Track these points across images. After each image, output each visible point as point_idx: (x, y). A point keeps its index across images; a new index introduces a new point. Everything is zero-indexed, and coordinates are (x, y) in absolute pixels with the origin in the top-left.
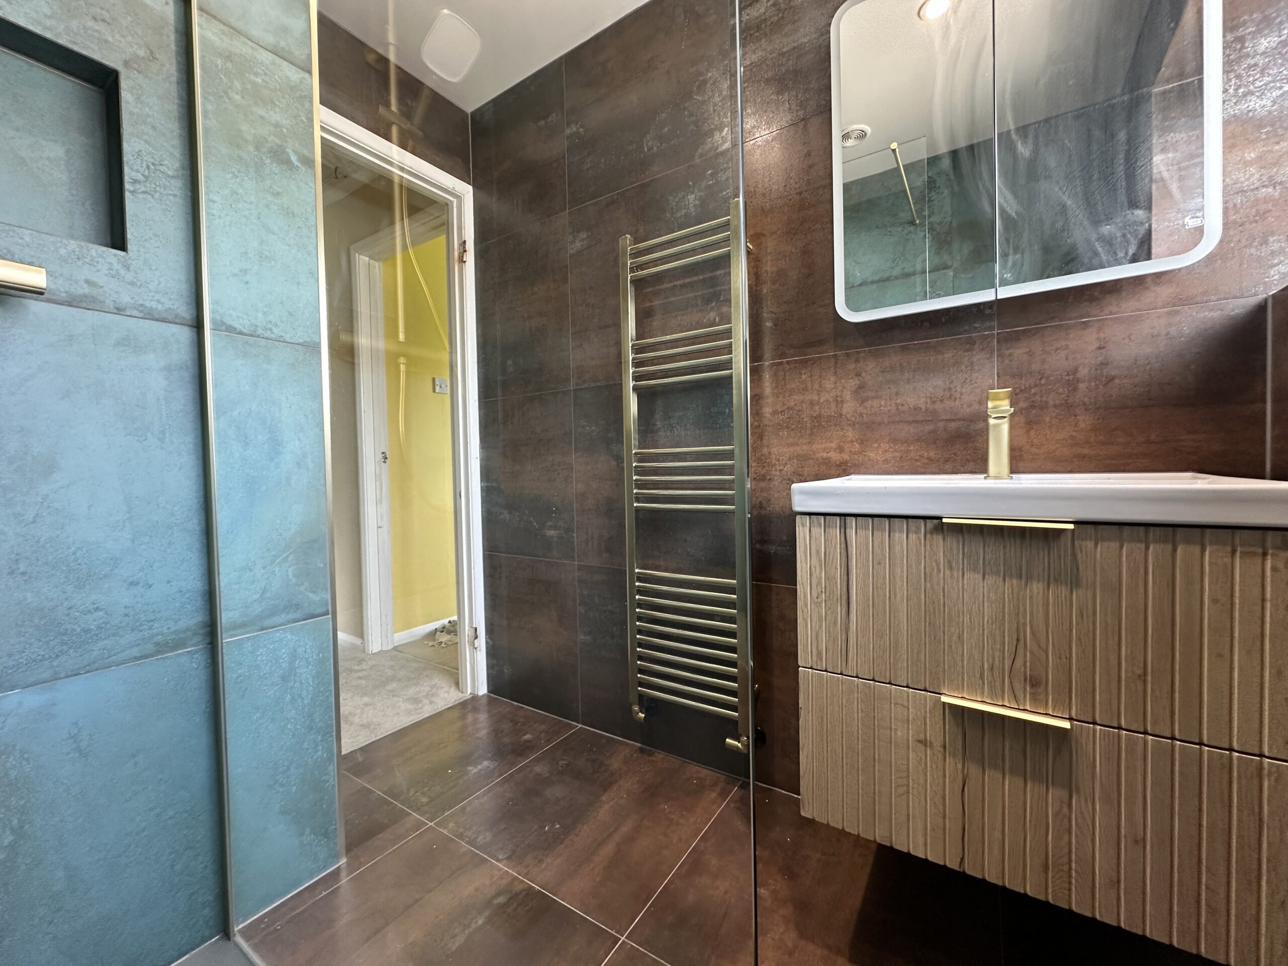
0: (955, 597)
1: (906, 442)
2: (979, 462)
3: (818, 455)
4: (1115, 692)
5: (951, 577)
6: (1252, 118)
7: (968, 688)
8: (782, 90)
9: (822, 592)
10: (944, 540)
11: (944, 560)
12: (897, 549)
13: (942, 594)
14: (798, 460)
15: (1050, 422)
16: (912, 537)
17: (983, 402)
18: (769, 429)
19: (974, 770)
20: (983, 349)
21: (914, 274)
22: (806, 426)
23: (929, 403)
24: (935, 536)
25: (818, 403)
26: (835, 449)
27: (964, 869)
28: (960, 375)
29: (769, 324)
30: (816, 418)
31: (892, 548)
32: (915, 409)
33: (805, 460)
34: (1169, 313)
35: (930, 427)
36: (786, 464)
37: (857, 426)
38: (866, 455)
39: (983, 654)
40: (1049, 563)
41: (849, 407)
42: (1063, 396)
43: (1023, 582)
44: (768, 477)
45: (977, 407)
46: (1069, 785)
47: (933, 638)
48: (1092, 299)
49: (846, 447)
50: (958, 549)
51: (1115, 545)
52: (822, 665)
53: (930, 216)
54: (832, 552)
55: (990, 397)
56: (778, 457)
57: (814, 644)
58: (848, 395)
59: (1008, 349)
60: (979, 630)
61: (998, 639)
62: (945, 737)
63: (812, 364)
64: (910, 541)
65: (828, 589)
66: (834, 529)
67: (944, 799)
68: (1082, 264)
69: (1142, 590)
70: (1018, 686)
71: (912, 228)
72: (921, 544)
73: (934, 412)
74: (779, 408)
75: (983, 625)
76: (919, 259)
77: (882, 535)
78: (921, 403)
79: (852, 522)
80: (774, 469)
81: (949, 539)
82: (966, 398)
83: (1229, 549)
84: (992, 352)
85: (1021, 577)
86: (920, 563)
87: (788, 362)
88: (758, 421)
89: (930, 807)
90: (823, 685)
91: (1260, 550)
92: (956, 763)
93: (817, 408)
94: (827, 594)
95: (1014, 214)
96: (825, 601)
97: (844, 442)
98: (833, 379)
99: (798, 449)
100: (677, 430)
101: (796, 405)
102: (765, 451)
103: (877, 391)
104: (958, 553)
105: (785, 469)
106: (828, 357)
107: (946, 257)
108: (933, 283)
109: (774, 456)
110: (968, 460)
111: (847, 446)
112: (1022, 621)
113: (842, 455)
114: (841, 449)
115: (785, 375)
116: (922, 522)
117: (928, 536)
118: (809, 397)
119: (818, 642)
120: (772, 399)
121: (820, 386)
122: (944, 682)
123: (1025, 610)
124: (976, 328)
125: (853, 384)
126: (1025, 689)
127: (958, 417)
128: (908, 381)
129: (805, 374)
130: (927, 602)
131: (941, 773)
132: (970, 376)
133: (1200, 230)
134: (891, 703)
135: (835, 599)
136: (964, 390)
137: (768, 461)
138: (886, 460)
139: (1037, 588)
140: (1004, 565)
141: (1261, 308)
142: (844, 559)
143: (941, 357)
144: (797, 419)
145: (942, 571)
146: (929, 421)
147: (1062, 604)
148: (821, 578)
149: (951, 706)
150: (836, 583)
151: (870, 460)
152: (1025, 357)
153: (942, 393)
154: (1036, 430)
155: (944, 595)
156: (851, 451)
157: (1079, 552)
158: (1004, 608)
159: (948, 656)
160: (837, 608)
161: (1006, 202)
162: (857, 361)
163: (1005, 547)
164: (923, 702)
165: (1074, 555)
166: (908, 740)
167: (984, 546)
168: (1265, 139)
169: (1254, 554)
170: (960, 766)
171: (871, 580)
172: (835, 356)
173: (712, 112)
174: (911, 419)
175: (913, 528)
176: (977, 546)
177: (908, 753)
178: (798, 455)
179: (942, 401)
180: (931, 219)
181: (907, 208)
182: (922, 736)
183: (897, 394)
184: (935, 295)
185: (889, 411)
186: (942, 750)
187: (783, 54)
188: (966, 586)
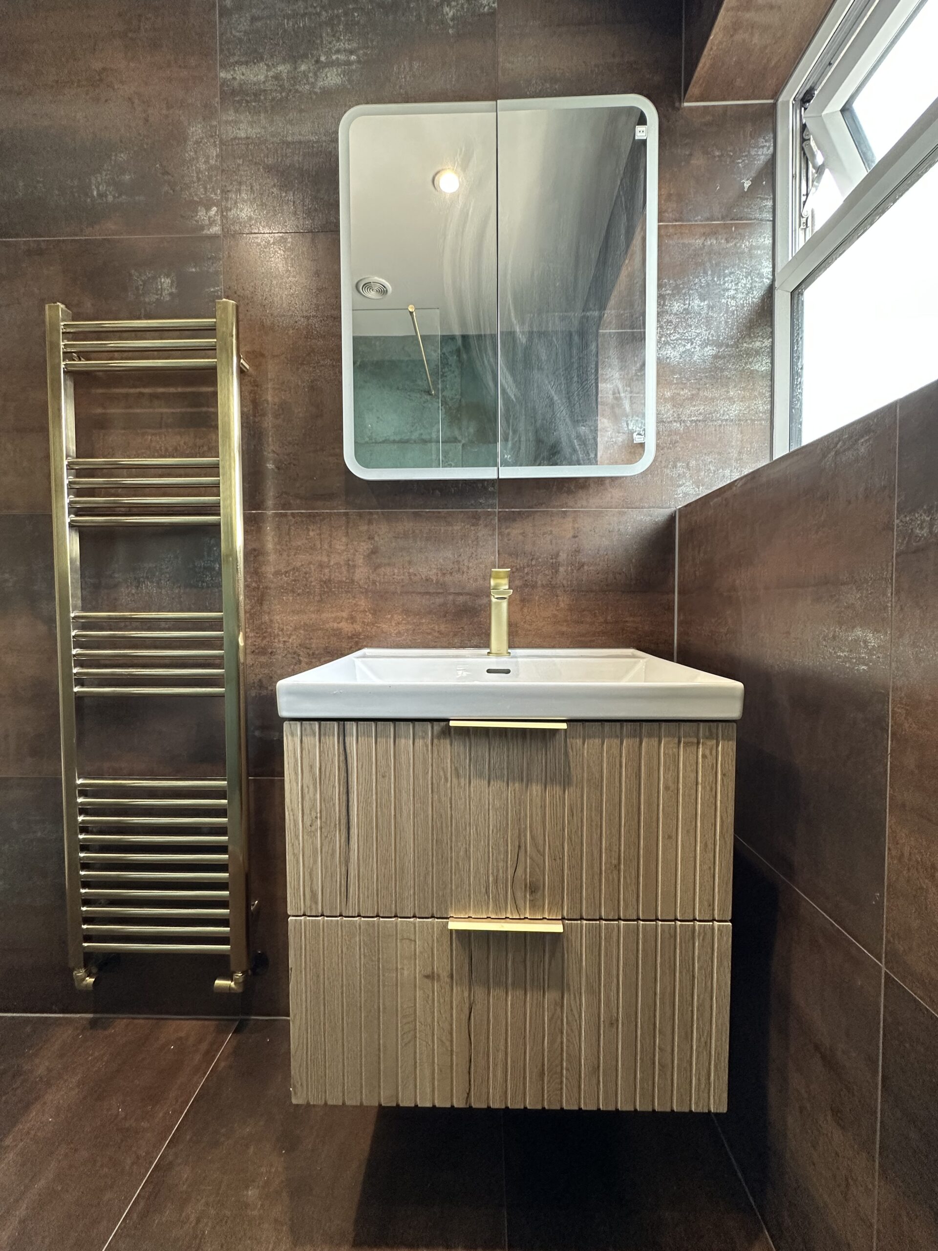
0: (462, 807)
1: (418, 614)
2: (483, 636)
3: (327, 626)
4: (597, 884)
5: (458, 786)
6: (669, 364)
7: (474, 906)
8: (286, 186)
9: (316, 818)
10: (451, 745)
11: (451, 767)
12: (403, 757)
13: (449, 806)
14: (304, 630)
15: (539, 601)
16: (420, 743)
17: (487, 577)
18: (272, 592)
19: (479, 992)
20: (486, 526)
21: (430, 441)
22: (315, 592)
23: (440, 575)
24: (442, 741)
25: (328, 567)
26: (347, 619)
27: (470, 1104)
28: (467, 549)
29: (270, 466)
30: (325, 582)
31: (397, 758)
32: (427, 580)
33: (313, 630)
34: (619, 513)
35: (439, 600)
36: (291, 634)
37: (370, 594)
38: (378, 627)
39: (488, 867)
40: (546, 763)
41: (361, 573)
42: (548, 577)
43: (524, 785)
44: (270, 650)
45: (481, 582)
46: (561, 984)
47: (440, 857)
48: (569, 492)
49: (358, 618)
50: (465, 754)
51: (597, 741)
52: (317, 909)
53: (443, 390)
54: (328, 766)
55: (493, 574)
56: (281, 626)
57: (308, 883)
58: (360, 561)
59: (507, 528)
60: (484, 842)
61: (502, 849)
62: (452, 965)
63: (321, 520)
64: (417, 748)
65: (324, 813)
66: (331, 738)
67: (451, 1034)
68: (565, 458)
69: (617, 784)
70: (519, 894)
71: (429, 397)
72: (427, 750)
73: (444, 585)
74: (282, 568)
75: (489, 836)
76: (435, 429)
77: (387, 742)
78: (432, 574)
79: (352, 727)
80: (276, 641)
81: (456, 743)
82: (472, 573)
83: (676, 740)
84: (494, 530)
85: (522, 780)
86: (427, 773)
87: (293, 515)
88: (256, 582)
89: (438, 1047)
90: (319, 935)
91: (695, 740)
92: (463, 991)
93: (327, 571)
94: (323, 820)
95: (513, 397)
96: (321, 828)
97: (356, 611)
98: (344, 539)
99: (305, 618)
100: (147, 587)
101: (302, 565)
102: (266, 618)
103: (390, 558)
104: (465, 758)
105: (290, 640)
106: (339, 514)
107: (457, 433)
108: (446, 453)
109: (277, 625)
110: (474, 635)
111: (359, 616)
112: (523, 826)
113: (355, 626)
114: (352, 619)
115: (289, 530)
116: (429, 725)
117: (435, 741)
118: (319, 558)
119: (312, 881)
120: (274, 556)
121: (330, 546)
122: (451, 904)
123: (526, 815)
124: (481, 503)
125: (365, 548)
126: (525, 896)
127: (465, 591)
128: (421, 550)
129: (313, 530)
130: (435, 816)
131: (448, 1007)
132: (476, 552)
133: (642, 445)
134: (396, 939)
135: (333, 825)
136: (471, 564)
137: (269, 630)
138: (399, 632)
139: (536, 789)
140: (508, 769)
141: (672, 519)
142: (343, 774)
143: (450, 528)
144: (304, 583)
145: (449, 779)
146: (439, 593)
147: (557, 805)
148: (315, 800)
149: (458, 932)
150: (334, 805)
151: (383, 632)
152: (521, 537)
153: (451, 566)
154: (528, 608)
155: (451, 807)
156: (363, 622)
157: (570, 751)
158: (507, 814)
159: (455, 875)
160: (335, 835)
161: (507, 383)
162: (370, 522)
163: (508, 750)
164: (430, 931)
165: (566, 754)
166: (415, 978)
167: (490, 749)
168: (675, 384)
169: (692, 743)
170: (466, 994)
171: (374, 797)
172: (346, 514)
173: (195, 179)
174: (423, 590)
175: (419, 733)
176: (482, 750)
177: (415, 990)
178: (305, 623)
179: (451, 573)
180: (444, 393)
181: (424, 376)
182: (428, 971)
183: (410, 562)
184: (447, 464)
185: (402, 580)
186: (449, 980)
187: (288, 144)
188: (472, 796)
